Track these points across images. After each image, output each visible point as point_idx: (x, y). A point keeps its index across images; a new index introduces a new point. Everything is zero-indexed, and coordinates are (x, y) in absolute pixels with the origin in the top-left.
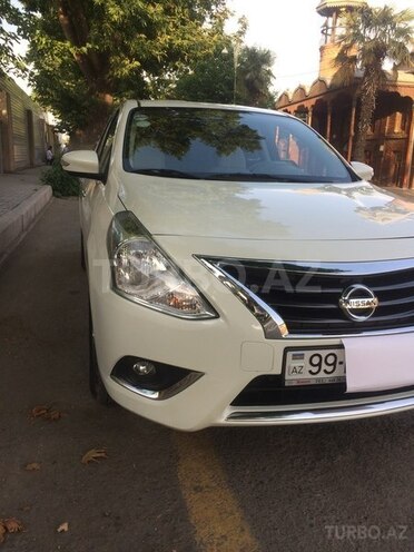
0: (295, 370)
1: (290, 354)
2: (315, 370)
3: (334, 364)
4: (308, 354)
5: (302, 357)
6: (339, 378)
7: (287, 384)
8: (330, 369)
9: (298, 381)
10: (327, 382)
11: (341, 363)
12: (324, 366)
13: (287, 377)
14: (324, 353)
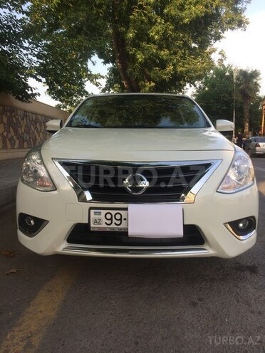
0: (95, 221)
1: (92, 211)
2: (109, 222)
3: (121, 219)
4: (104, 212)
5: (100, 213)
6: (125, 229)
7: (91, 229)
8: (118, 222)
9: (99, 228)
10: (117, 230)
11: (125, 219)
12: (114, 220)
13: (92, 225)
14: (113, 212)
